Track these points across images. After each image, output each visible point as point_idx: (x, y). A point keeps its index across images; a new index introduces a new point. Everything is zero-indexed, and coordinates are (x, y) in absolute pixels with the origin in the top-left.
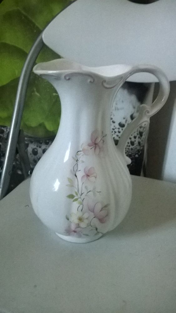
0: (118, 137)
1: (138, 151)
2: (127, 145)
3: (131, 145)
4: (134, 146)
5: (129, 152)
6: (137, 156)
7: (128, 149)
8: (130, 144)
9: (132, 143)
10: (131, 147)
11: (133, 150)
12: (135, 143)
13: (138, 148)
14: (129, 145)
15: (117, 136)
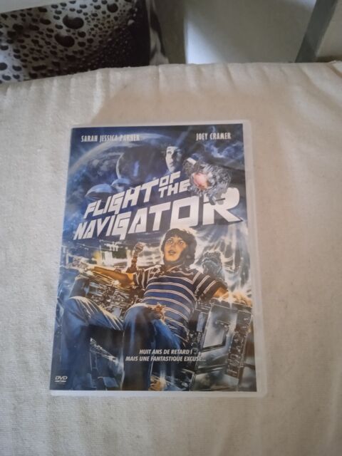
0: (75, 12)
1: (131, 11)
2: (104, 18)
3: (111, 14)
4: (118, 11)
5: (113, 27)
6: (131, 22)
7: (108, 22)
8: (108, 12)
9: (113, 8)
10: (113, 15)
11: (119, 19)
12: (118, 4)
13: (129, 7)
14: (105, 16)
15: (72, 10)
